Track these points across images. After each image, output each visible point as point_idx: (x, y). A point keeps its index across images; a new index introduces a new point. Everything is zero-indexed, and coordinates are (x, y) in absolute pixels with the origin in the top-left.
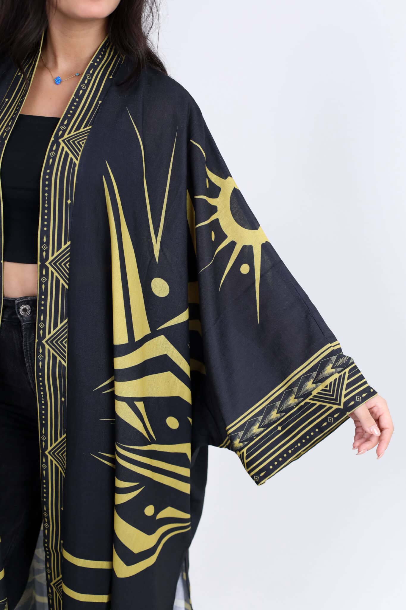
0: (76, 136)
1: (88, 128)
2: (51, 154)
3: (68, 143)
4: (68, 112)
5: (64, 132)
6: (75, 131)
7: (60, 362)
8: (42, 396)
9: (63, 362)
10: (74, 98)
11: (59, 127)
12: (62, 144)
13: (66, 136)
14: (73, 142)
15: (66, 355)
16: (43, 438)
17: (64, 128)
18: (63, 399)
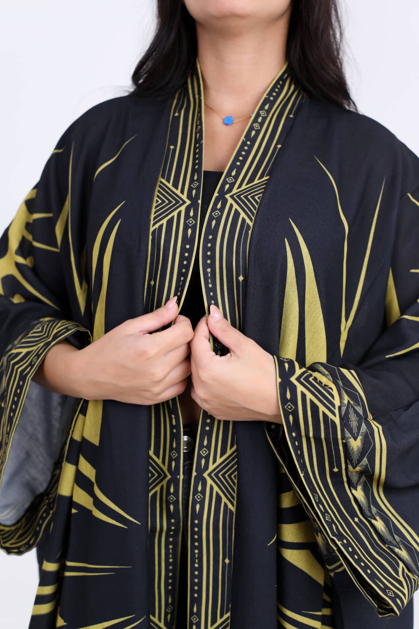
0: (249, 190)
1: (265, 178)
2: (215, 214)
3: (239, 199)
4: (236, 159)
5: (232, 185)
6: (247, 184)
7: (226, 505)
8: (197, 556)
9: (230, 506)
10: (245, 140)
11: (225, 179)
12: (230, 201)
13: (235, 191)
14: (246, 197)
15: (235, 495)
16: (195, 619)
17: (232, 180)
18: (227, 561)
